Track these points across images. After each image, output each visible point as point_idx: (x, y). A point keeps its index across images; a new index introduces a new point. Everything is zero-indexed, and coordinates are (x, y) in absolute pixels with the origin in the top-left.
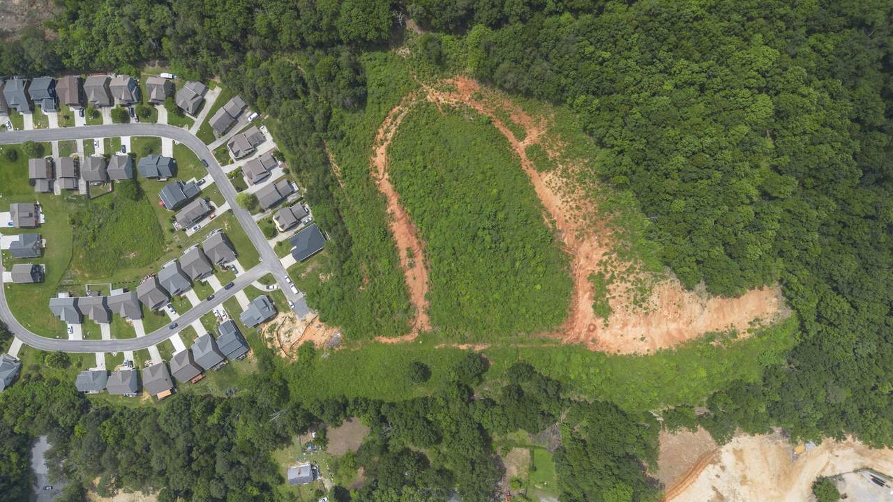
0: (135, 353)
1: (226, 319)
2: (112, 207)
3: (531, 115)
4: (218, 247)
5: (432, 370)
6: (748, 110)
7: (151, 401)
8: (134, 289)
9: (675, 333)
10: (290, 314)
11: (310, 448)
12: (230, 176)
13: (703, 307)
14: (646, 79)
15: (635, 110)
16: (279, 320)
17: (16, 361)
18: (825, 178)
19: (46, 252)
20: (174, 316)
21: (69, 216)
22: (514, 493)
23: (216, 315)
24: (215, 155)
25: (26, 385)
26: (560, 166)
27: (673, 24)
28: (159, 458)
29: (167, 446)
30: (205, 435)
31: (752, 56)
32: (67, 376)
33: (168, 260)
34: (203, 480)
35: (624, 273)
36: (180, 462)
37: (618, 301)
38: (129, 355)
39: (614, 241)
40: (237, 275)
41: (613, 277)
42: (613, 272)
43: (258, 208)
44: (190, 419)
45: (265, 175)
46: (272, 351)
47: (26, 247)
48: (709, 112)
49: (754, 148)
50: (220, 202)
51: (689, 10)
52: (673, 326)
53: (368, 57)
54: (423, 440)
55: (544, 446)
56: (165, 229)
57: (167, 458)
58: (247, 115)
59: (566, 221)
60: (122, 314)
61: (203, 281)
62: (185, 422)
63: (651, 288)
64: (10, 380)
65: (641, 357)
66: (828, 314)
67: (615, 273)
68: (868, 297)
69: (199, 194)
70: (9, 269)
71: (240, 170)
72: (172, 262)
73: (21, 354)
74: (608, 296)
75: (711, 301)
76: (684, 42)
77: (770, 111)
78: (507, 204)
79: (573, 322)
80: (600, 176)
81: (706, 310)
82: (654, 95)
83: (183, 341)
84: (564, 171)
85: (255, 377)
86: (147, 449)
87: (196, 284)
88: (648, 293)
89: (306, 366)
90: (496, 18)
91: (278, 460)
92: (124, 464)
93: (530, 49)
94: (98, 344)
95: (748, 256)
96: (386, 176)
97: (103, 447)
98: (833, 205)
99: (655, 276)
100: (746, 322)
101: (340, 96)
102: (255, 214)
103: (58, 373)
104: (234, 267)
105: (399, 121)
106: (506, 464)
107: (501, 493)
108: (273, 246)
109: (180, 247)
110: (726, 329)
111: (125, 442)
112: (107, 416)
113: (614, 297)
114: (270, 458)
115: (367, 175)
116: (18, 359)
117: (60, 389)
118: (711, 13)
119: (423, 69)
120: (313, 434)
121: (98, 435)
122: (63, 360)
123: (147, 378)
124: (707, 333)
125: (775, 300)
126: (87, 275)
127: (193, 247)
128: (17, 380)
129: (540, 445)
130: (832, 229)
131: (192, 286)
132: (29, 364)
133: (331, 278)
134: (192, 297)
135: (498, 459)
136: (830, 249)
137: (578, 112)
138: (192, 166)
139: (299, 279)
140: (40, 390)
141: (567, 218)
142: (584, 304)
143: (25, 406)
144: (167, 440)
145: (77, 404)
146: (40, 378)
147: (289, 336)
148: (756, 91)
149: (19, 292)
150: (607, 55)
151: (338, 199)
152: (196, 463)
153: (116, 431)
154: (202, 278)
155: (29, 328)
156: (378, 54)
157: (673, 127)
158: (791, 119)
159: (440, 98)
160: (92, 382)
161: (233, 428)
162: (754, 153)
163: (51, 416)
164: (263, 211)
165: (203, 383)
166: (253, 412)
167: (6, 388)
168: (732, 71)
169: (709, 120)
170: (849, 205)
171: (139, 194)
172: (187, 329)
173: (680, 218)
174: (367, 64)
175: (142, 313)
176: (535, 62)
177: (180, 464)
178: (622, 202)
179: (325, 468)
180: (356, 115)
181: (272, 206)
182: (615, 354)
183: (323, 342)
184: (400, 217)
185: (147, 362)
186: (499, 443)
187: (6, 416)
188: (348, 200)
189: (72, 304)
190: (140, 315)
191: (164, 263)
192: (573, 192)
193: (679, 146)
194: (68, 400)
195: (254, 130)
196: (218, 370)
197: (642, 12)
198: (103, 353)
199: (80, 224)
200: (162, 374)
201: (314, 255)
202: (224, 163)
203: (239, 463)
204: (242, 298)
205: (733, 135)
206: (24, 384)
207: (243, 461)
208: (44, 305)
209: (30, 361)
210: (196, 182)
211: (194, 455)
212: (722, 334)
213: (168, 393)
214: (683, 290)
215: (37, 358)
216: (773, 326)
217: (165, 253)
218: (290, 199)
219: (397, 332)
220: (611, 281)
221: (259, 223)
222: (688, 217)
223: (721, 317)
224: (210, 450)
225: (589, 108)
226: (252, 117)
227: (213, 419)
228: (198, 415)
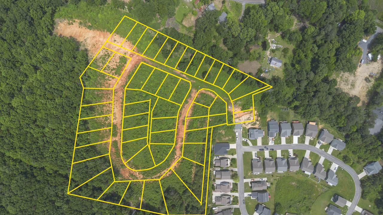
0: (315, 145)
1: (270, 138)
2: (290, 207)
3: (107, 148)
4: (256, 167)
5: (201, 74)
6: (22, 104)
7: (319, 123)
8: (300, 170)
9: (102, 36)
10: (244, 126)
11: (266, 71)
12: (237, 191)
13: (85, 40)
14: (53, 137)
15: (64, 128)
16: (250, 126)
17: (365, 170)
18: (10, 63)
19: (327, 204)
20: (291, 151)
21: (310, 213)
22: (197, 10)
23: (273, 142)
24: (238, 202)
25: (366, 158)
26: (107, 123)
27: (31, 152)
28: (327, 100)
29: (322, 103)
30: (304, 99)
31: (9, 123)
32: (348, 152)
33: (280, 173)
34: (314, 82)
35: (107, 69)
36: (319, 94)
37: (115, 60)
38: (318, 146)
39: (104, 83)
40: (256, 152)
41: (112, 70)
42: (111, 72)
43: (233, 173)
44: (306, 108)
45: (223, 184)
46: (259, 115)
47: (333, 211)
48: (37, 112)
49: (28, 89)
50: (246, 184)
51: (22, 153)
52: (101, 39)
53: (156, 205)
54: (218, 50)
55: (175, 21)
56: (274, 186)
57: (324, 98)
58: (217, 210)
59: (117, 101)
60: (310, 164)
61: (271, 158)
62: (309, 108)
63: (100, 58)
64: (372, 164)
65: (120, 34)
66: (40, 12)
67: (110, 71)
68: (21, 10)
69: (253, 192)
70: (346, 207)
71: (232, 191)
72: (279, 172)
73: (361, 171)
74: (118, 64)
75: (81, 40)
76: (30, 143)
77: (15, 99)
78: (135, 120)
79: (137, 62)
80: (94, 111)
81: (85, 38)
82: (54, 130)
83: (293, 139)
84: (106, 120)
85: (272, 110)
86: (330, 106)
87: (275, 158)
88: (102, 57)
89: (249, 103)
90: (97, 192)
91: (282, 73)
92: (343, 106)
93: (90, 173)
94: (328, 158)
95: (55, 50)
96: (176, 157)
97: (348, 117)
98: (13, 51)
99: (96, 62)
100: (74, 25)
101: (174, 197)
102: (236, 171)
103: (351, 156)
104: (255, 156)
105: (159, 175)
106: (194, 23)
107: (203, 12)
108: (236, 155)
109: (272, 176)
110: (82, 27)
111: (338, 114)
112: (340, 128)
113: (116, 62)
114: (285, 75)
115: (183, 161)
116: (364, 170)
117: (353, 149)
118: (15, 147)
119: (137, 189)
120: (262, 75)
121: (347, 123)
122: (345, 159)
123: (316, 133)
124: (90, 30)
125: (59, 28)
126: (316, 186)
127: (267, 173)
128: (369, 162)
129: (177, 22)
130: (19, 43)
131: (276, 158)
132: (360, 165)
133: (220, 131)
134: (279, 154)
135: (196, 26)
136: (25, 36)
137: (87, 139)
138: (250, 204)
139: (233, 137)
140: (362, 153)
141: (116, 102)
142: (128, 66)
143: (371, 150)
144: (320, 105)
145: (350, 139)
146: (359, 158)
147: (249, 118)
148: (15, 110)
149: (348, 195)
150: (62, 154)
151: (199, 159)
152: (313, 90)
153: (339, 120)
154: (270, 159)
155: (352, 179)
156: (151, 204)
157: (53, 114)
158: (9, 92)
159: (138, 174)
160: (338, 144)
161: (292, 95)
162: (30, 87)
163: (362, 141)
164: (232, 171)
165: (295, 119)
166: (279, 97)
167: (375, 162)
168: (20, 122)
169: (38, 109)
170: (9, 48)
171: (277, 205)
172: (289, 143)
173: (71, 79)
174: (158, 203)
175: (303, 159)
176: (91, 167)
177: (320, 93)
178: (91, 96)
179: (266, 60)
180: (173, 186)
181: (228, 170)
182: (128, 41)
183: (237, 108)
184: (180, 138)
185: (312, 139)
186: (192, 32)
187: (380, 151)
188: (196, 156)
189: (328, 179)
190: (304, 159)
191: (282, 173)
192: (108, 110)
193: (55, 105)
194: (352, 143)
195: (217, 203)
196: (286, 121)
197: (40, 162)
198: (328, 153)
199: (307, 207)
200: (309, 132)
201: (222, 143)
202: (236, 197)
203: (297, 81)
204: (259, 143)
205: (33, 98)
206: (367, 159)
207: (295, 80)
208: (340, 184)
209: (359, 166)
210: (251, 197)
211: (313, 93)
212: (85, 26)
213: (311, 123)
214: (89, 51)
215: (355, 166)
216: (65, 18)
217: (280, 177)
218: (219, 169)
219: (206, 96)
220: (114, 69)
221: (236, 167)
222: (67, 77)
223: (81, 33)
224: (306, 92)
225: (81, 139)
226: (215, 208)
227: (297, 103)
228: (302, 108)
